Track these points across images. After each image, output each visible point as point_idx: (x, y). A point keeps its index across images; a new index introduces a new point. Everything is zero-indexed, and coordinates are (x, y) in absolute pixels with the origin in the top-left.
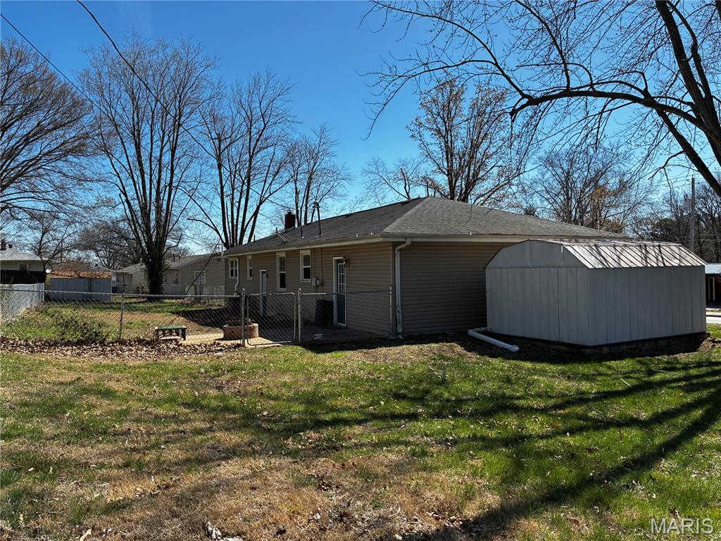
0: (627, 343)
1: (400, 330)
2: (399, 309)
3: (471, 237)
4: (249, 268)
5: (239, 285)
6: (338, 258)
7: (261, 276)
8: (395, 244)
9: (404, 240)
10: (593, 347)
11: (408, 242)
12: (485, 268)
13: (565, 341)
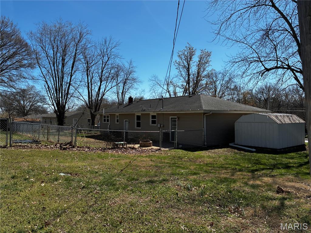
0: (288, 148)
1: (206, 144)
2: (205, 136)
3: (229, 111)
4: (116, 119)
5: (110, 125)
6: (172, 117)
7: (124, 122)
8: (204, 114)
9: (209, 112)
10: (279, 149)
11: (211, 113)
12: (234, 122)
13: (268, 147)
